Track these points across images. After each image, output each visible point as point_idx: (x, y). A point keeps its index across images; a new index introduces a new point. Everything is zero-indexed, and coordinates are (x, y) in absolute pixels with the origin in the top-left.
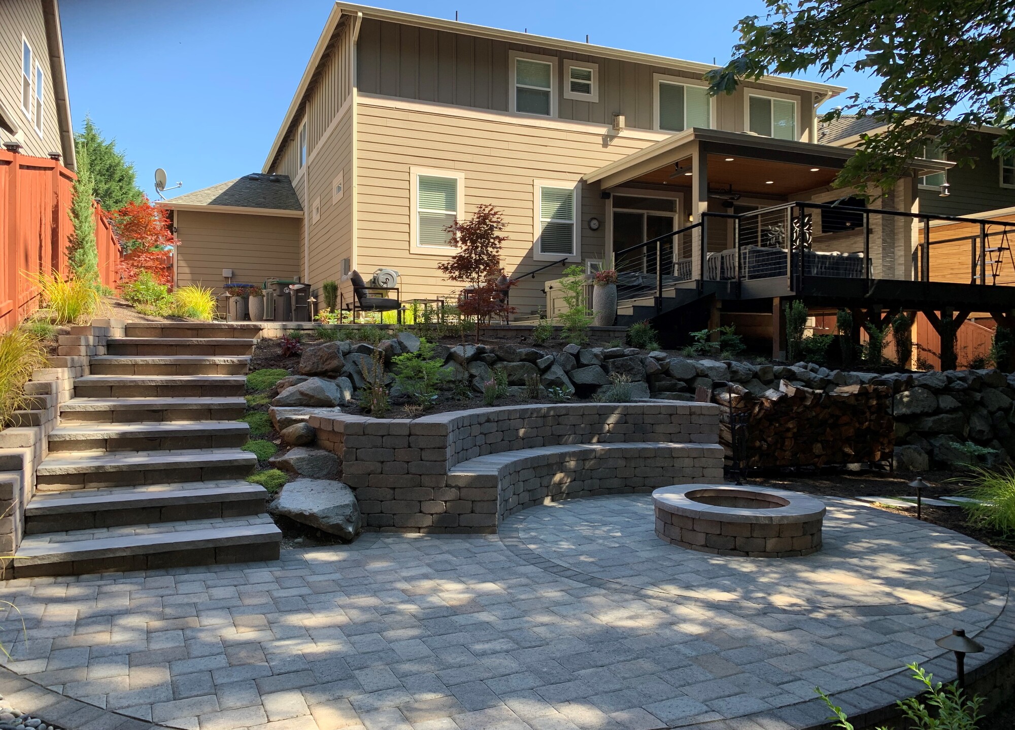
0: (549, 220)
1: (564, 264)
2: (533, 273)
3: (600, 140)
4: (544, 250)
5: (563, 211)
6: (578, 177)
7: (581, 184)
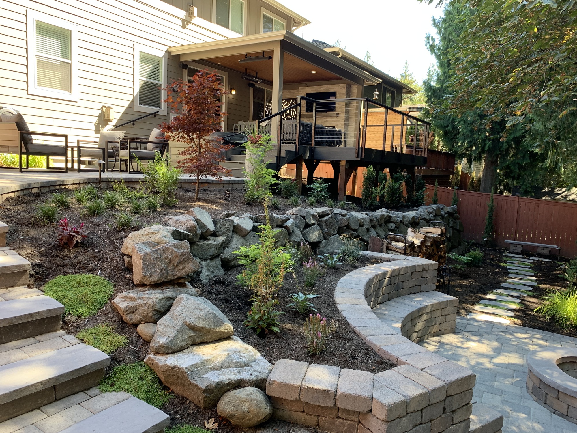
0: (145, 79)
1: (155, 116)
2: (134, 121)
3: (180, 22)
4: (141, 103)
5: (154, 74)
6: (165, 48)
7: (167, 54)
